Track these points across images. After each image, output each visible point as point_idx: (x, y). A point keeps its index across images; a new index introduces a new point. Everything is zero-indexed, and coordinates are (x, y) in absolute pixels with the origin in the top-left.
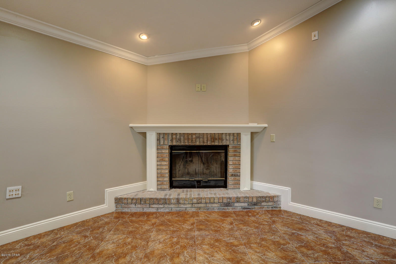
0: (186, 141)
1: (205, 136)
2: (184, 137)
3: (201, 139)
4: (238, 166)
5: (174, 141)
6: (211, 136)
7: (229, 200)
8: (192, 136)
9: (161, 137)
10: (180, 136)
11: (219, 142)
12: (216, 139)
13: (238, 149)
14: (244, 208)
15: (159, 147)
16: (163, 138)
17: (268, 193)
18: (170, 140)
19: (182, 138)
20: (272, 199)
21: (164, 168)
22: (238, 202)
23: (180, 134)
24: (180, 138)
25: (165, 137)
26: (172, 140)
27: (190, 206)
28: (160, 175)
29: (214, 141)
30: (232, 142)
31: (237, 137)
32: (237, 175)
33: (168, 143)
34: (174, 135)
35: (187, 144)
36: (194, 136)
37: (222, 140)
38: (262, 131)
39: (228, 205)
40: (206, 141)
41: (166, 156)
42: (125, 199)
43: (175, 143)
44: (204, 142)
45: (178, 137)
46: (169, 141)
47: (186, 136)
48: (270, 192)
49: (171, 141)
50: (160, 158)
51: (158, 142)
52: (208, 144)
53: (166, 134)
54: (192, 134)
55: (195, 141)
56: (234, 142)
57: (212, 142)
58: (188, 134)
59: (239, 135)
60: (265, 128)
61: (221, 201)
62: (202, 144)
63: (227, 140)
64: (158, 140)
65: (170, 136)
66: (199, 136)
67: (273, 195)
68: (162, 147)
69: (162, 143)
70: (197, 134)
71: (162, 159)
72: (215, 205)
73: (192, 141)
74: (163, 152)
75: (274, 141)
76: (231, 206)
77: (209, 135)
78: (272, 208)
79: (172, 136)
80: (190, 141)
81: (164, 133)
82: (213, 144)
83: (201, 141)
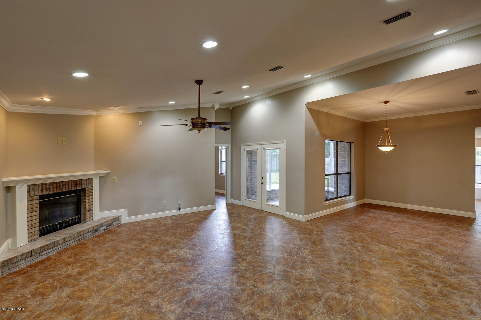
0: (55, 189)
1: (70, 183)
2: (53, 186)
3: (67, 186)
4: (92, 202)
5: (44, 191)
6: (74, 183)
7: (97, 227)
8: (60, 185)
9: (31, 189)
10: (50, 186)
11: (79, 187)
12: (78, 184)
13: (91, 190)
14: (105, 230)
15: (30, 198)
16: (33, 189)
17: (113, 217)
18: (40, 190)
19: (51, 187)
20: (118, 219)
21: (35, 219)
22: (102, 226)
23: (50, 184)
24: (50, 188)
25: (35, 188)
26: (42, 190)
27: (72, 241)
28: (31, 227)
29: (76, 187)
30: (88, 185)
31: (91, 181)
32: (91, 210)
33: (38, 193)
34: (44, 185)
35: (55, 192)
36: (61, 184)
37: (81, 184)
38: (106, 175)
39: (96, 231)
40: (70, 187)
41: (37, 206)
42: (14, 258)
43: (45, 193)
44: (69, 188)
45: (48, 186)
46: (40, 192)
47: (55, 185)
48: (114, 215)
49: (41, 192)
50: (30, 210)
51: (29, 193)
52: (72, 190)
53: (36, 185)
54: (60, 183)
55: (62, 189)
56: (89, 185)
57: (74, 187)
58: (56, 183)
59: (92, 179)
60: (109, 173)
61: (92, 229)
62: (67, 190)
63: (84, 184)
64: (29, 192)
65: (40, 187)
66: (65, 183)
67: (117, 216)
68: (33, 198)
69: (32, 194)
70: (64, 182)
71: (33, 210)
72: (89, 234)
73: (60, 188)
74: (34, 202)
75: (116, 181)
76: (98, 231)
77: (73, 182)
78: (118, 224)
79: (42, 187)
80: (58, 189)
81: (34, 185)
82: (75, 188)
83: (67, 188)
